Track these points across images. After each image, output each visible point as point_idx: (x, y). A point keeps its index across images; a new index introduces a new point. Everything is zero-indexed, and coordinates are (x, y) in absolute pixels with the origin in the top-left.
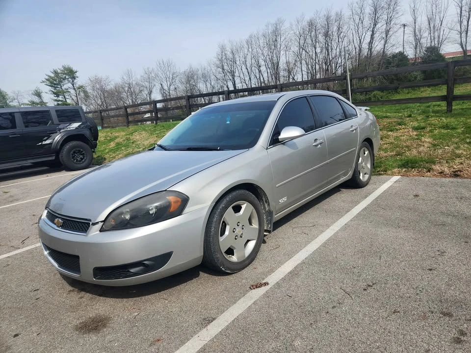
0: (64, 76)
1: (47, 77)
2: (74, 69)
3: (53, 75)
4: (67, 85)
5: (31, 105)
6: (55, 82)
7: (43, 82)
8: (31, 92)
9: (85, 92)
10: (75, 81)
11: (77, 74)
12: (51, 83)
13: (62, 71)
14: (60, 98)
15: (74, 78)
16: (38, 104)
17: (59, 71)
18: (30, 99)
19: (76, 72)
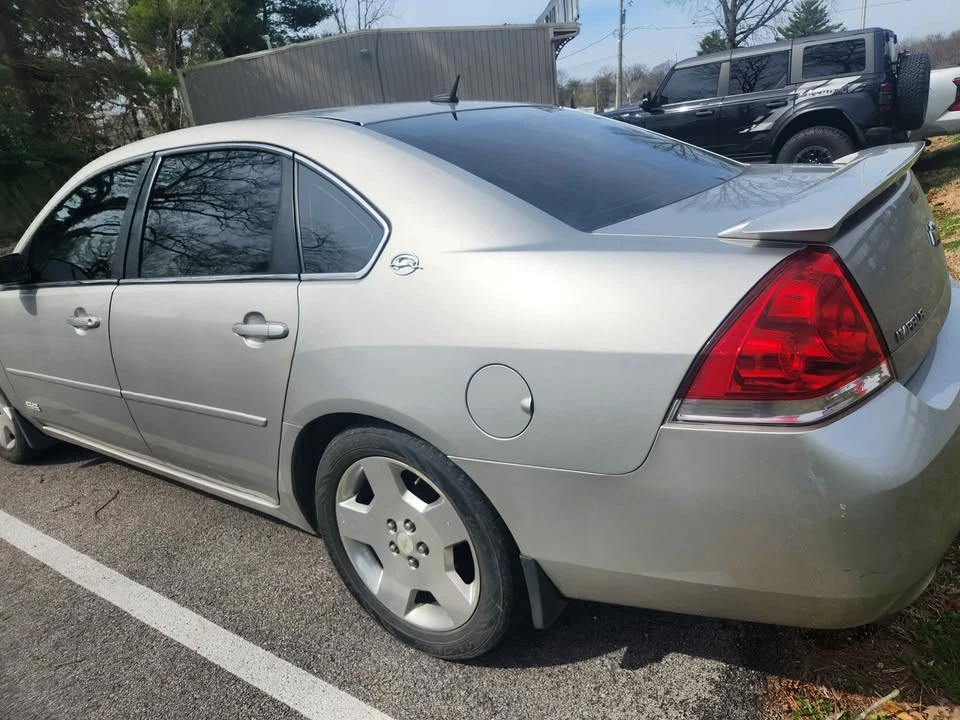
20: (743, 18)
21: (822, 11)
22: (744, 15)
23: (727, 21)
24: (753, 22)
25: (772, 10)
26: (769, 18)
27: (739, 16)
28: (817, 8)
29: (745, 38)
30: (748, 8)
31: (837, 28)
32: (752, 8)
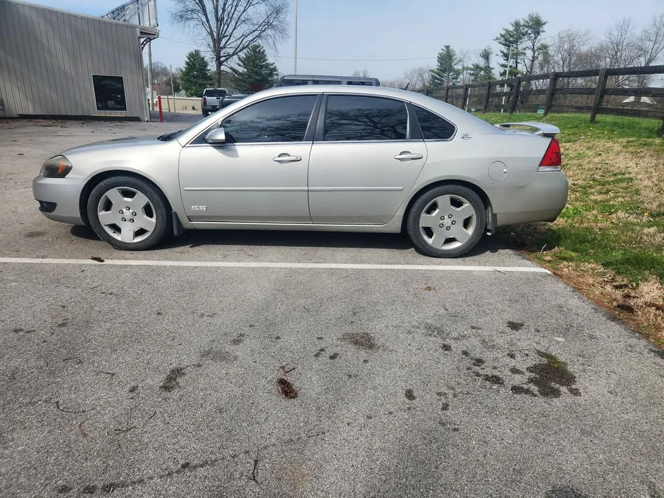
0: (526, 29)
1: (504, 32)
2: (543, 19)
3: (511, 28)
4: (525, 43)
5: (474, 70)
6: (511, 39)
7: (497, 39)
8: (479, 53)
9: (546, 55)
10: (539, 37)
11: (545, 27)
12: (506, 40)
13: (527, 22)
14: (511, 62)
15: (538, 33)
16: (481, 69)
17: (522, 22)
18: (476, 62)
19: (544, 24)
20: (224, 47)
21: (263, 52)
22: (225, 45)
23: (215, 47)
24: (231, 51)
25: (241, 46)
26: (240, 51)
27: (222, 45)
28: (260, 50)
29: (227, 59)
30: (227, 42)
31: (272, 65)
32: (229, 42)
